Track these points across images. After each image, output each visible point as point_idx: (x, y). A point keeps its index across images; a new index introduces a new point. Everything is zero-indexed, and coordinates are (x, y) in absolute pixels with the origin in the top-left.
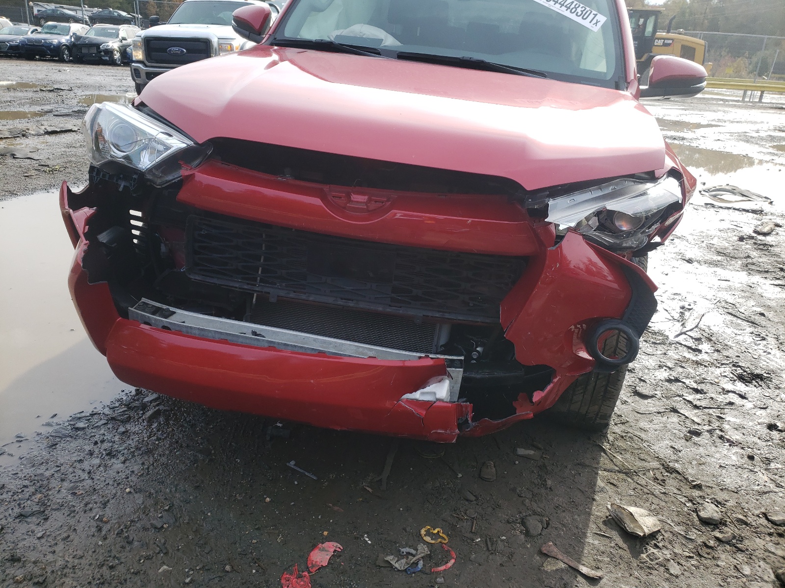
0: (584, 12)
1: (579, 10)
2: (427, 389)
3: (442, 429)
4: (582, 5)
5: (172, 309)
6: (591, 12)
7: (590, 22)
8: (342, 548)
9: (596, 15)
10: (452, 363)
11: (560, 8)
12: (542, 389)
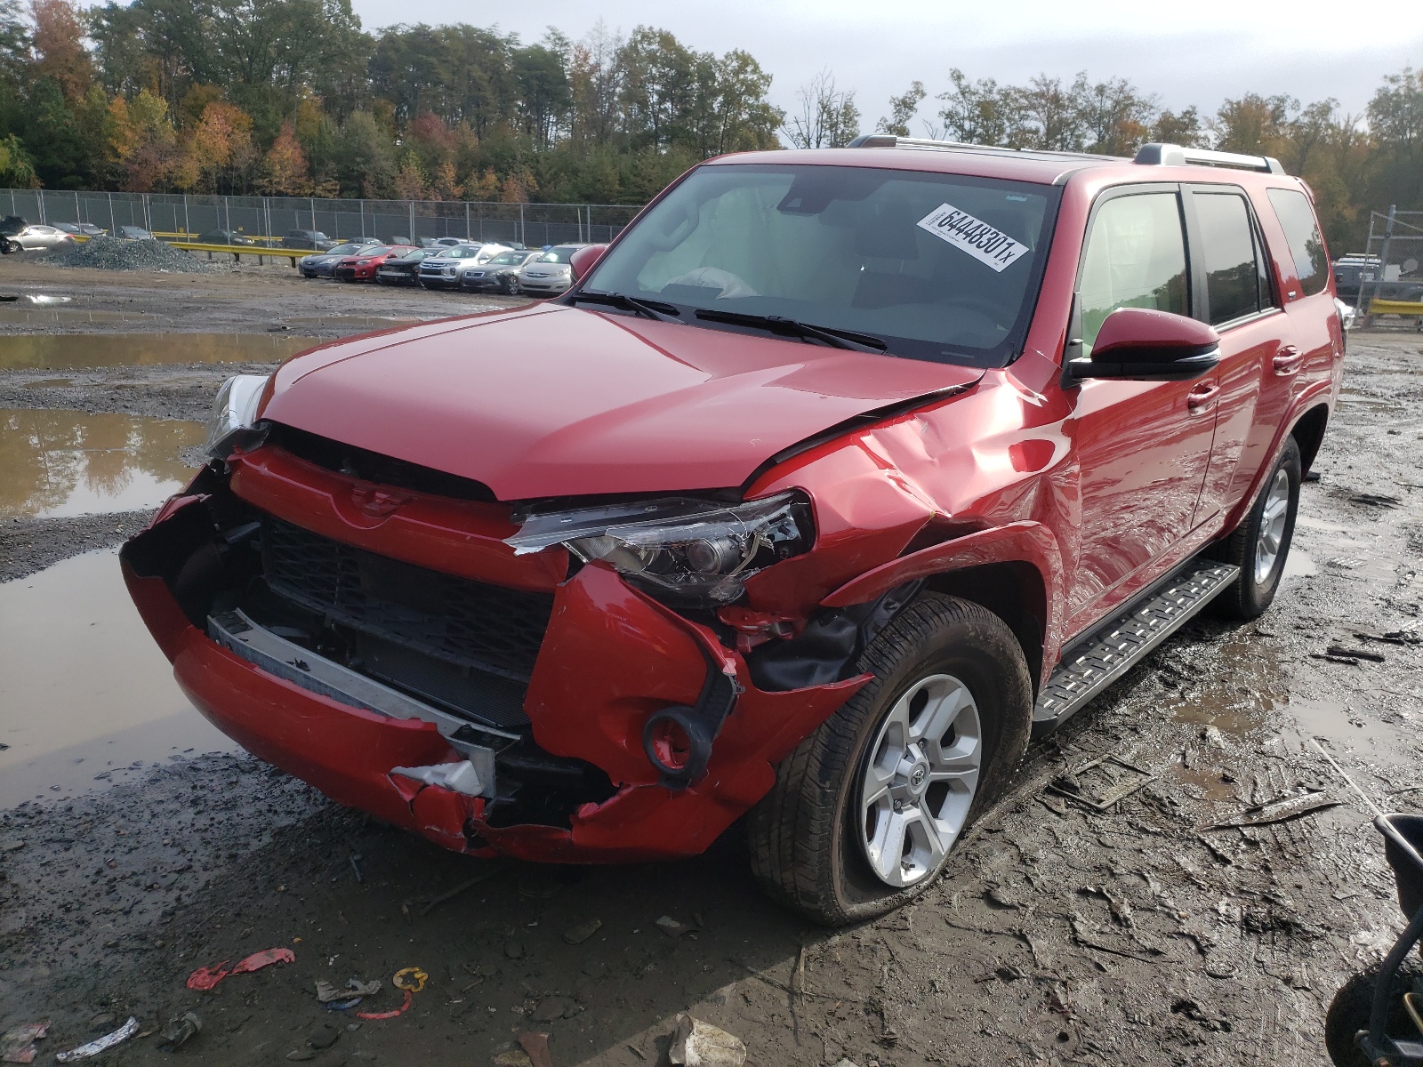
0: (992, 241)
1: (984, 239)
2: (438, 768)
3: (438, 826)
4: (993, 230)
5: (250, 622)
6: (1006, 239)
7: (996, 257)
8: (293, 959)
9: (1010, 245)
10: (477, 738)
11: (955, 237)
12: (600, 802)
